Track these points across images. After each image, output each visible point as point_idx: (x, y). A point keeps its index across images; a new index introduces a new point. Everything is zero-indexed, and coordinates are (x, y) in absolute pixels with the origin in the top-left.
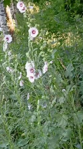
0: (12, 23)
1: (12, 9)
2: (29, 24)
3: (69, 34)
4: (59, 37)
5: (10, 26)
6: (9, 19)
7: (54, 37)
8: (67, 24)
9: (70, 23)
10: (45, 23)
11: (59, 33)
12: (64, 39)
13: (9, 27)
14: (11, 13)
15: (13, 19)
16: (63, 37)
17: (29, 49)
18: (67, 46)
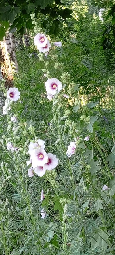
0: (10, 68)
1: (10, 44)
2: (46, 73)
3: (108, 88)
4: (90, 93)
5: (6, 72)
6: (4, 60)
7: (81, 94)
8: (105, 70)
9: (110, 70)
10: (66, 69)
11: (90, 85)
12: (100, 97)
13: (5, 74)
14: (8, 50)
15: (11, 60)
16: (98, 94)
17: (54, 117)
18: (105, 110)
